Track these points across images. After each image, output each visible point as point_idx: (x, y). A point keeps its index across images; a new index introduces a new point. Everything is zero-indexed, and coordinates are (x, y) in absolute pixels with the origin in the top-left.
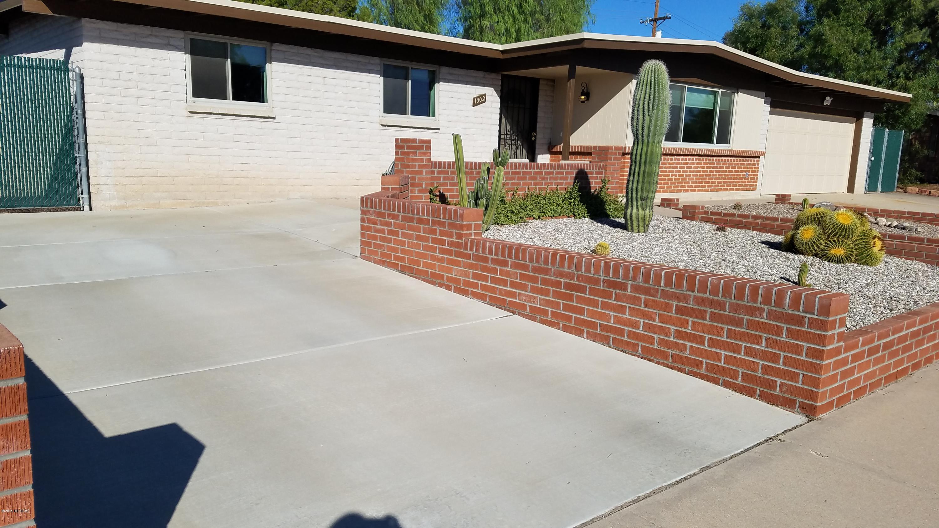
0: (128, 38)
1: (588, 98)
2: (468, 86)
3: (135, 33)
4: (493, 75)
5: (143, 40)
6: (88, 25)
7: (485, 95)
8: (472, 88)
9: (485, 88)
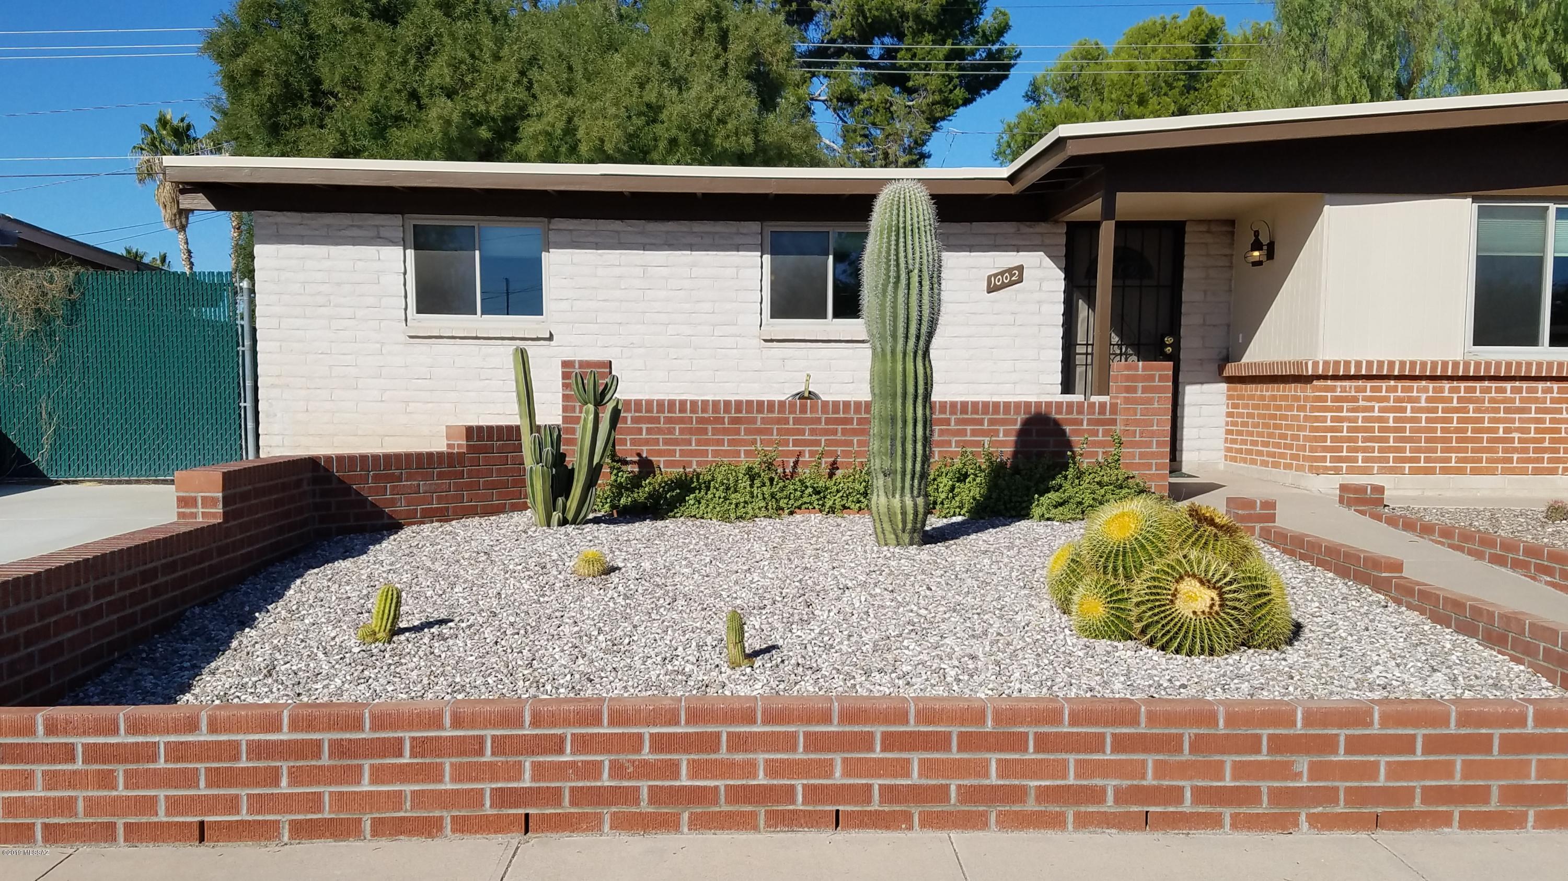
0: (317, 233)
1: (1270, 255)
2: (973, 254)
3: (329, 226)
4: (1042, 227)
5: (343, 233)
6: (261, 220)
7: (1021, 268)
8: (985, 257)
9: (1021, 253)
